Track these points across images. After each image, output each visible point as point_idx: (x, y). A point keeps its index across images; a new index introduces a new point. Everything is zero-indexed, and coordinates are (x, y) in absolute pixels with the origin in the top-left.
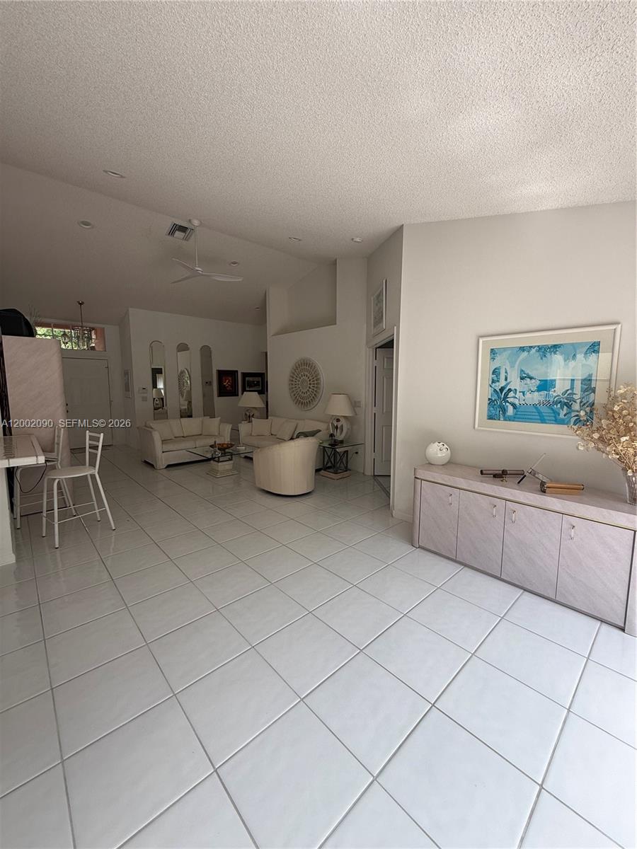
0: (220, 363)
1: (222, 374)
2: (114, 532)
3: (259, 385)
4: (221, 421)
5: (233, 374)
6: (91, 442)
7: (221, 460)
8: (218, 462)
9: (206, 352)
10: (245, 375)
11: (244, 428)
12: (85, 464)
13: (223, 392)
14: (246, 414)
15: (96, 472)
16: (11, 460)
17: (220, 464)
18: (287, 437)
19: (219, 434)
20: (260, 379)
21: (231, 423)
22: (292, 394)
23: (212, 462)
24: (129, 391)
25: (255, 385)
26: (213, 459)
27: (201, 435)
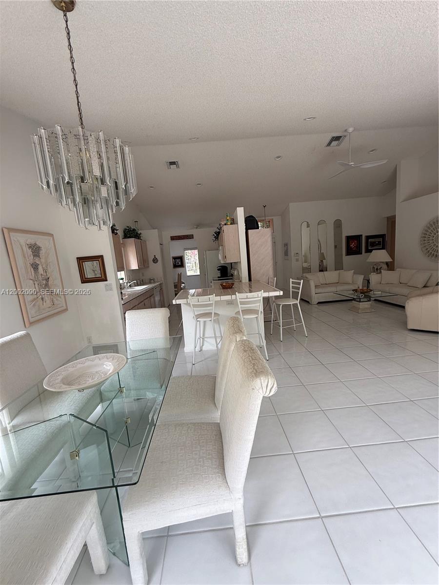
0: (348, 231)
1: (349, 239)
2: (307, 338)
3: (380, 245)
4: (354, 273)
5: (358, 238)
6: (293, 285)
7: (362, 301)
8: (360, 302)
9: (338, 225)
10: (368, 237)
11: (374, 278)
12: (290, 298)
13: (350, 252)
14: (374, 268)
15: (298, 302)
16: (270, 293)
17: (361, 303)
18: (420, 285)
19: (353, 282)
20: (381, 239)
21: (363, 275)
22: (424, 249)
23: (353, 301)
24: (288, 255)
25: (377, 245)
26: (354, 299)
27: (338, 283)
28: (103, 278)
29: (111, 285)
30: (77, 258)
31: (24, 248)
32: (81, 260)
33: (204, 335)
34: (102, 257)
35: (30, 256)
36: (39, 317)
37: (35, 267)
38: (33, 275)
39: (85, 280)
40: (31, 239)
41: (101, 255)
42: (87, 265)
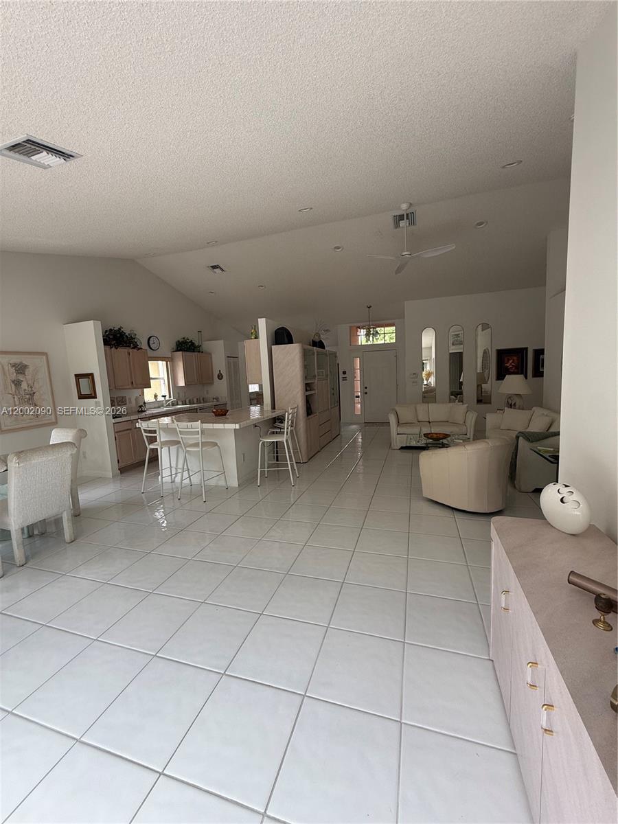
4: (468, 408)
10: (538, 352)
11: (492, 419)
14: (508, 403)
19: (465, 423)
28: (93, 395)
29: (99, 402)
30: (75, 375)
31: (6, 368)
32: (78, 377)
33: (177, 466)
34: (92, 375)
35: (13, 374)
36: (16, 427)
37: (17, 383)
38: (14, 391)
39: (81, 397)
40: (16, 359)
41: (90, 372)
42: (83, 382)
